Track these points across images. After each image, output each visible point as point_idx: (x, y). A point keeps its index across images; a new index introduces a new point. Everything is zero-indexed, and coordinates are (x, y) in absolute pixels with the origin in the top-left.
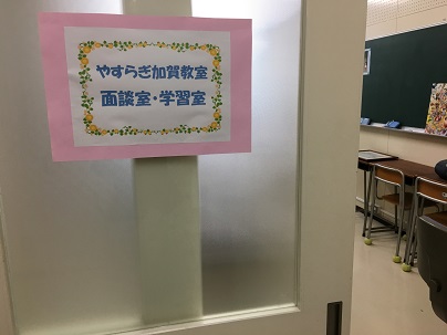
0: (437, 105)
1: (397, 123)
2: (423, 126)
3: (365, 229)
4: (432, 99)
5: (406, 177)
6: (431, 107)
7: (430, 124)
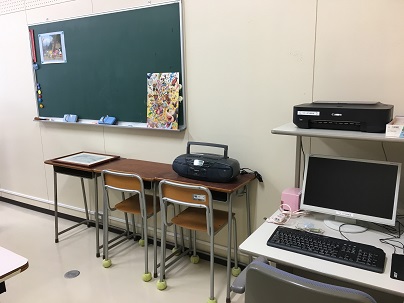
0: (155, 96)
1: (113, 119)
2: (145, 120)
3: (99, 248)
4: (149, 91)
5: (144, 181)
6: (149, 99)
7: (151, 117)
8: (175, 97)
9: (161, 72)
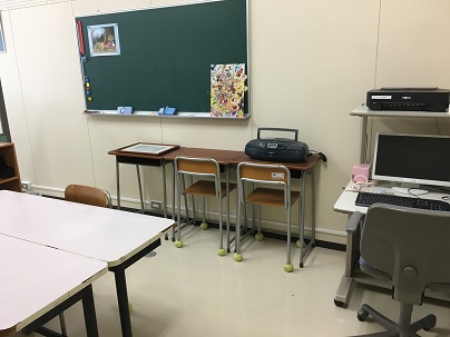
0: (219, 86)
1: (173, 109)
2: (208, 110)
5: (220, 164)
6: (212, 90)
7: (215, 107)
8: (241, 87)
9: (225, 63)
